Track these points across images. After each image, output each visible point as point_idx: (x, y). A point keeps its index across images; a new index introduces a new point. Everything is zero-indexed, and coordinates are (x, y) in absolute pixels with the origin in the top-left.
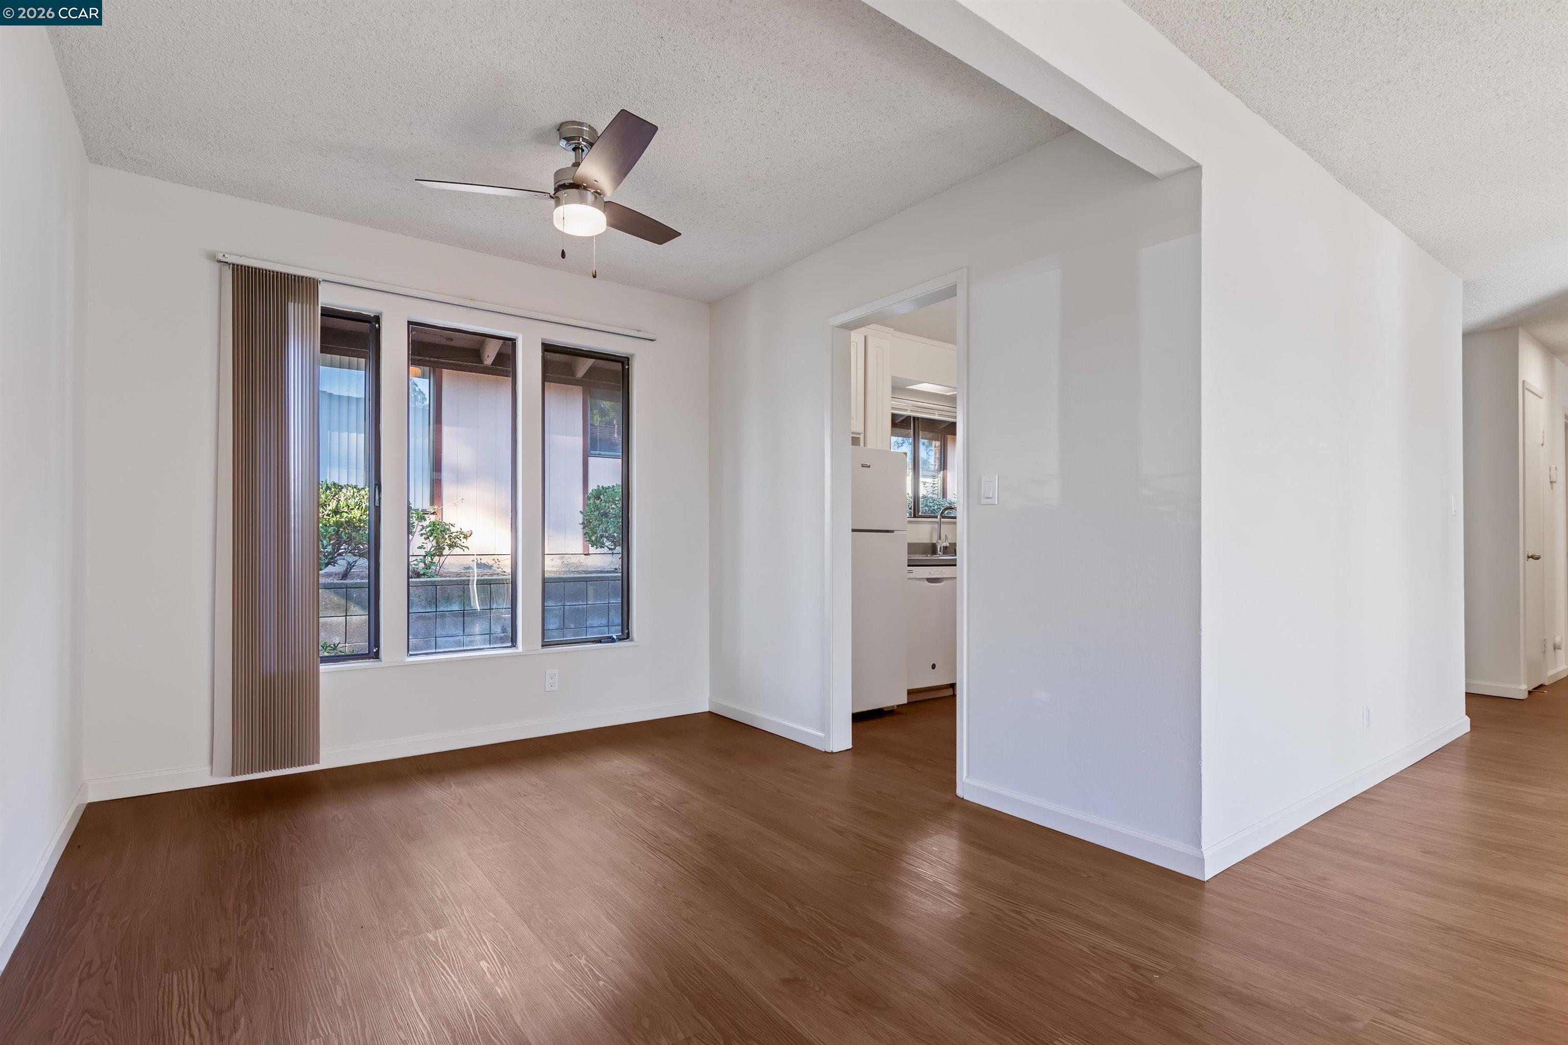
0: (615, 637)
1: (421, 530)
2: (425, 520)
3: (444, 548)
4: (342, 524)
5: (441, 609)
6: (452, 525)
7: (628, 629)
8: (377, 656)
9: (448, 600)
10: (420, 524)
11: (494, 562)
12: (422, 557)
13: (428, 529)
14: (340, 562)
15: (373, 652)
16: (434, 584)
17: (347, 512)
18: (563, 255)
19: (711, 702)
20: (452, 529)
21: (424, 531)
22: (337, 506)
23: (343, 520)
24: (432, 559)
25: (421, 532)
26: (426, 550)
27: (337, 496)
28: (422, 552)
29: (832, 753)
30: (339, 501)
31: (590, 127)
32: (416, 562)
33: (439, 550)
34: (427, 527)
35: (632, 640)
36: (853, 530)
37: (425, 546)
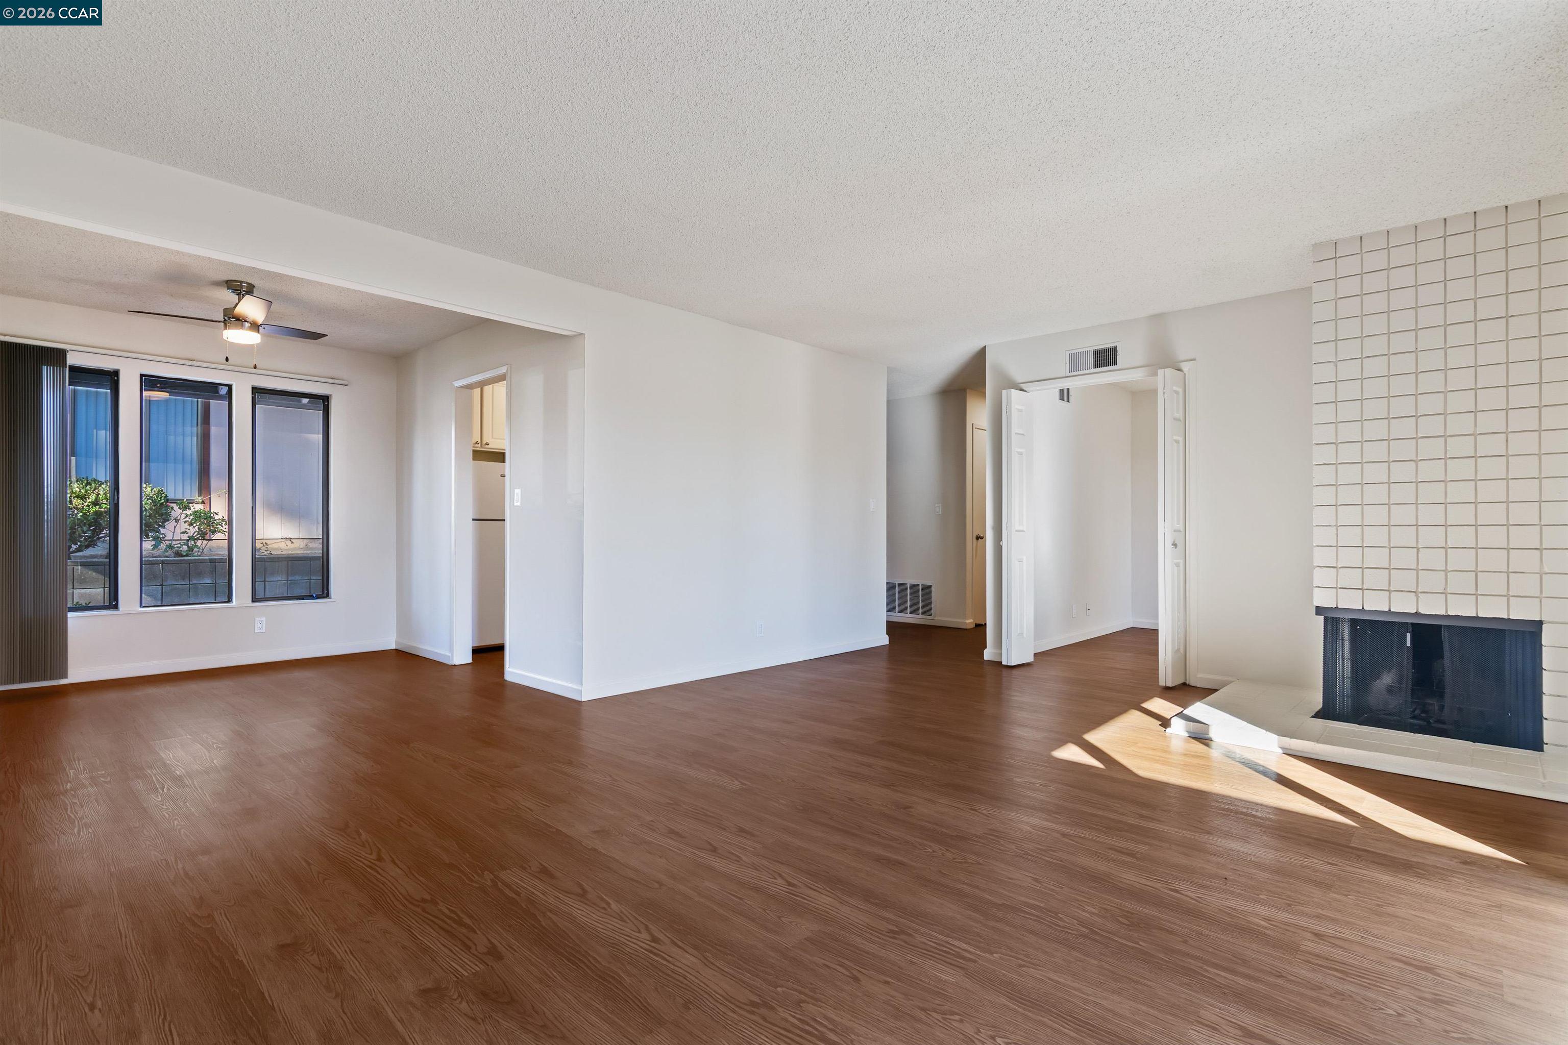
0: (314, 595)
1: (185, 518)
2: (190, 509)
3: (207, 533)
4: (101, 513)
5: (195, 582)
6: (216, 513)
7: (328, 590)
8: (116, 607)
9: (200, 574)
10: (184, 512)
11: (262, 545)
12: (185, 541)
13: (192, 517)
14: (99, 544)
15: (113, 603)
16: (189, 562)
17: (105, 504)
18: (227, 359)
19: (396, 642)
20: (216, 517)
21: (187, 519)
22: (96, 499)
23: (103, 510)
24: (195, 543)
25: (186, 520)
26: (189, 534)
27: (97, 491)
28: (185, 537)
29: (455, 665)
30: (98, 495)
31: (247, 283)
32: (179, 545)
33: (203, 535)
34: (191, 515)
35: (330, 598)
36: (473, 520)
37: (188, 531)
